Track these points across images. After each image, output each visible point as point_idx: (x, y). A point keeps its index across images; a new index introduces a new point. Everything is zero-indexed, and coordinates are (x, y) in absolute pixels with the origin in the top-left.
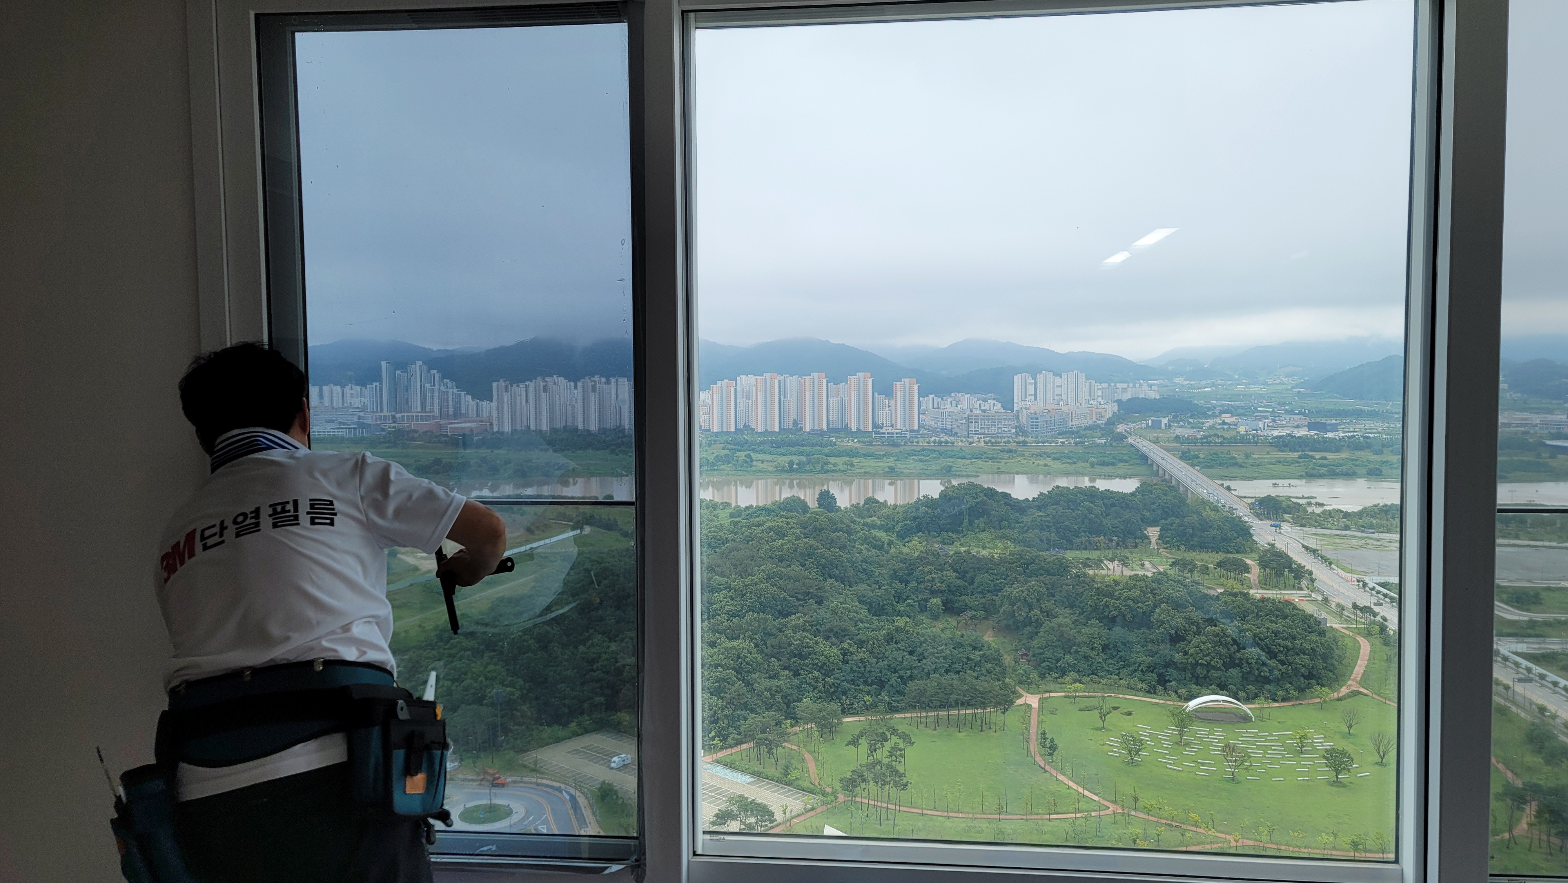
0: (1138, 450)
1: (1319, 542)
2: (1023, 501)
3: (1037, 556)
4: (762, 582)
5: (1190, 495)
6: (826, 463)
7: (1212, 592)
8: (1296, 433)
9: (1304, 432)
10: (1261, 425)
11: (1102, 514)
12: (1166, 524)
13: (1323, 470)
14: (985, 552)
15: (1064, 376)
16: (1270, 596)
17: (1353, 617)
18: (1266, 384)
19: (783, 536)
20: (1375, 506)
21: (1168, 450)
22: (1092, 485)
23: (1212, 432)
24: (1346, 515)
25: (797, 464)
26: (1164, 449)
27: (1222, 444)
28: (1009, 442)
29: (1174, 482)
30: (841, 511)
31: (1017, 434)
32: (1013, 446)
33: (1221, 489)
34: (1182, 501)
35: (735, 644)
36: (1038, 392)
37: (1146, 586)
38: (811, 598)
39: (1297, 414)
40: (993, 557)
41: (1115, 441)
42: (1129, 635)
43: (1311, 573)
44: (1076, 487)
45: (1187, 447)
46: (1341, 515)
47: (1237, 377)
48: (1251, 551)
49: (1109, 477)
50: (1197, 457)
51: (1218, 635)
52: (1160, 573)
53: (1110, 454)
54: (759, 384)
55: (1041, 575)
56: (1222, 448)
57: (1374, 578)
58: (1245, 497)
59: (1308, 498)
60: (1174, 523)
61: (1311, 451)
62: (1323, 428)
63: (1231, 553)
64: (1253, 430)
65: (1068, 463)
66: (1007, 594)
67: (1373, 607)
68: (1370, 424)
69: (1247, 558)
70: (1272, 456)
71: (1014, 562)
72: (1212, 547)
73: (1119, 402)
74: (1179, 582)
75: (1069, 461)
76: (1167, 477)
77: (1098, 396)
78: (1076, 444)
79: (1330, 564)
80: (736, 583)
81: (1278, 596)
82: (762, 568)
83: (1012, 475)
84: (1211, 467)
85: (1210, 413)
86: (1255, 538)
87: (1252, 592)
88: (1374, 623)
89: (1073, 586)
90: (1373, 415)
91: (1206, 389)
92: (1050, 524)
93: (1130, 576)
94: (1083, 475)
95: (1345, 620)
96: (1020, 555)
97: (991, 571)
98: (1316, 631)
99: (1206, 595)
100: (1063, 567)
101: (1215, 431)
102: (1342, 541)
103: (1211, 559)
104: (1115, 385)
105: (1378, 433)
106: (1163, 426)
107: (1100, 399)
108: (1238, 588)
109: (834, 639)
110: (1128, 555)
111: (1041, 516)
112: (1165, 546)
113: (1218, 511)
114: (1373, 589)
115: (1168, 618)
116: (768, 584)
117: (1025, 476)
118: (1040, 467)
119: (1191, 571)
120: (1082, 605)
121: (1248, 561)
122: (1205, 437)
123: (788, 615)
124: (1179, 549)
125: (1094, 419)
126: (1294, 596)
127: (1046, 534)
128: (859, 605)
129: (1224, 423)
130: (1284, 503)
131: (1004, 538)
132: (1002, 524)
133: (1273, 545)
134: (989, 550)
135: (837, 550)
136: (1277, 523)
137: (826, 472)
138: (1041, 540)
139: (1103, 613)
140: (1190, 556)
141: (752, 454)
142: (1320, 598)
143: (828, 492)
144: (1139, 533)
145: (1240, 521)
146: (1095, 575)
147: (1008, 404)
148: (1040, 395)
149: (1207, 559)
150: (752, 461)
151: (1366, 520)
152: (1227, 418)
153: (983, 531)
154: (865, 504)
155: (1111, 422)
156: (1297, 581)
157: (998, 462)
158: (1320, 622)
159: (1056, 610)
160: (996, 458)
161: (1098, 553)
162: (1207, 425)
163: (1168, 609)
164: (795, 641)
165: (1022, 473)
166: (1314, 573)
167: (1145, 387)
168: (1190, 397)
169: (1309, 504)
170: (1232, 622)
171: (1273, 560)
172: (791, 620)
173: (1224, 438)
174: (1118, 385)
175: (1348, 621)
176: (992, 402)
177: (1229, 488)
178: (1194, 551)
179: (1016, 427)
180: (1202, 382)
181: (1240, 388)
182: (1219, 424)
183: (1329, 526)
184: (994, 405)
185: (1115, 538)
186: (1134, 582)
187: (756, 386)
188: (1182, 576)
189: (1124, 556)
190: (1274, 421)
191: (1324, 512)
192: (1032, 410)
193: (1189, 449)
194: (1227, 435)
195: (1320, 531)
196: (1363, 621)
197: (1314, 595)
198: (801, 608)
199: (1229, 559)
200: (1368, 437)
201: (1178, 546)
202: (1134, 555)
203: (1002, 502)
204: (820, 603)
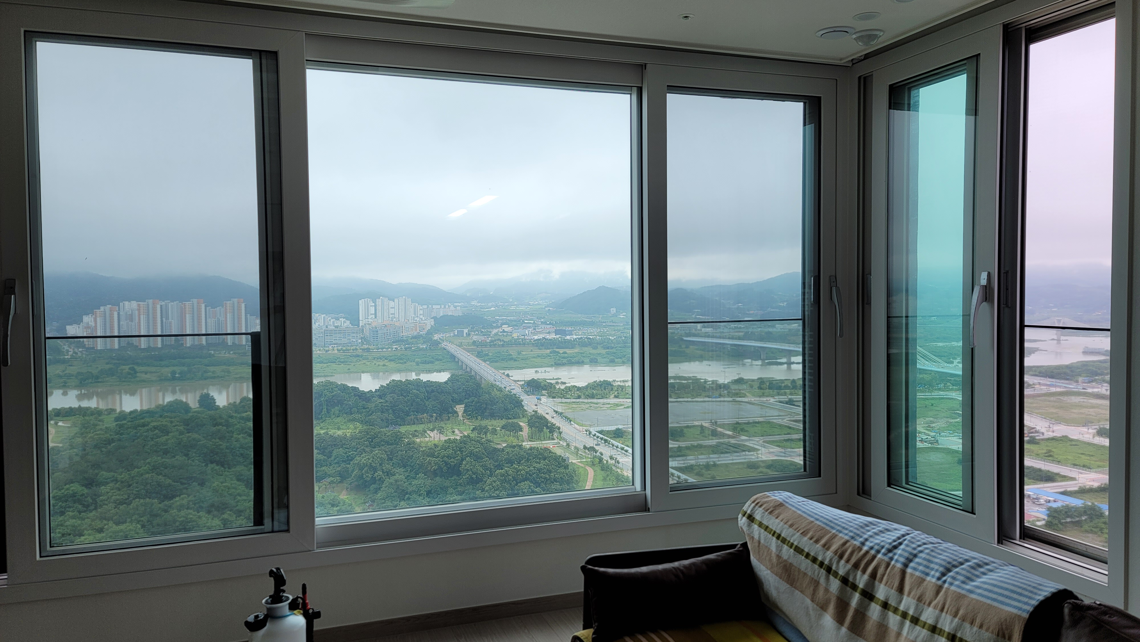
0: (448, 352)
1: (563, 408)
2: (368, 392)
3: (379, 432)
4: (148, 473)
5: (483, 381)
6: (206, 372)
7: (499, 447)
8: (548, 337)
9: (553, 336)
10: (527, 332)
11: (425, 398)
12: (468, 402)
13: (565, 361)
14: (340, 433)
15: (396, 300)
16: (535, 446)
17: (584, 454)
18: (529, 305)
19: (167, 433)
20: (595, 382)
21: (468, 351)
22: (418, 378)
23: (496, 338)
24: (579, 389)
25: (179, 374)
26: (466, 351)
27: (503, 346)
28: (356, 349)
29: (473, 373)
30: (220, 408)
31: (363, 343)
32: (359, 352)
33: (504, 377)
34: (478, 385)
35: (122, 527)
36: (377, 312)
37: (456, 446)
38: (194, 481)
39: (548, 324)
40: (346, 435)
41: (433, 346)
42: (445, 482)
43: (559, 428)
44: (407, 380)
45: (480, 349)
46: (576, 389)
47: (511, 300)
48: (523, 417)
49: (429, 371)
50: (487, 355)
51: (504, 475)
52: (465, 436)
53: (429, 355)
54: (142, 309)
55: (383, 445)
56: (503, 348)
57: (595, 428)
58: (518, 381)
59: (556, 379)
60: (474, 401)
61: (557, 348)
62: (564, 333)
63: (511, 419)
64: (522, 336)
65: (400, 363)
66: (357, 462)
67: (595, 447)
68: (590, 330)
69: (520, 421)
70: (534, 353)
71: (363, 438)
72: (499, 416)
73: (435, 318)
74: (478, 441)
75: (401, 361)
76: (468, 370)
77: (420, 315)
78: (406, 349)
79: (570, 421)
80: (122, 476)
81: (540, 445)
82: (147, 461)
83: (359, 374)
84: (496, 362)
85: (495, 325)
86: (525, 408)
87: (524, 444)
88: (595, 457)
89: (406, 452)
90: (592, 324)
91: (492, 309)
92: (389, 408)
93: (445, 440)
94: (411, 371)
95: (580, 457)
96: (367, 432)
97: (344, 446)
98: (563, 466)
99: (496, 449)
100: (398, 438)
101: (499, 337)
102: (577, 406)
103: (497, 424)
104: (432, 307)
105: (595, 335)
106: (465, 335)
107: (421, 317)
108: (515, 442)
109: (215, 513)
110: (444, 426)
111: (381, 402)
112: (469, 417)
113: (502, 391)
114: (595, 435)
115: (471, 467)
116: (153, 474)
117: (369, 374)
118: (380, 367)
119: (486, 433)
120: (412, 464)
121: (521, 424)
122: (492, 341)
123: (173, 497)
124: (477, 419)
125: (418, 331)
126: (549, 444)
127: (386, 415)
128: (238, 483)
129: (504, 331)
130: (542, 383)
131: (354, 420)
132: (352, 410)
133: (536, 412)
134: (342, 431)
135: (218, 440)
136: (538, 397)
137: (205, 379)
138: (382, 420)
139: (427, 468)
140: (484, 423)
141: (136, 367)
142: (565, 444)
143: (208, 395)
144: (450, 410)
145: (515, 397)
146: (421, 442)
147: (355, 320)
148: (379, 314)
149: (495, 424)
150: (136, 372)
151: (590, 391)
152: (506, 328)
153: (338, 417)
154: (241, 402)
155: (430, 333)
156: (551, 434)
157: (348, 365)
158: (565, 460)
159: (393, 470)
160: (347, 362)
161: (422, 426)
162: (493, 333)
163: (471, 462)
164: (180, 518)
165: (367, 372)
166: (561, 428)
167: (452, 308)
168: (482, 314)
169: (557, 383)
170: (512, 465)
171: (537, 422)
172: (176, 501)
173: (504, 342)
174: (434, 307)
175: (581, 458)
176: (343, 320)
177: (508, 375)
178: (487, 419)
179: (362, 338)
180: (489, 304)
181: (513, 308)
182: (501, 332)
183: (569, 396)
184: (344, 322)
185: (434, 414)
186: (448, 444)
187: (139, 310)
188: (480, 437)
189: (441, 427)
190: (535, 329)
191: (566, 388)
192: (373, 325)
193: (482, 350)
194: (506, 339)
195: (564, 400)
196: (589, 456)
197: (561, 443)
198: (185, 491)
199: (509, 423)
200: (590, 338)
201: (477, 417)
202: (448, 425)
203: (353, 394)
204: (202, 484)
